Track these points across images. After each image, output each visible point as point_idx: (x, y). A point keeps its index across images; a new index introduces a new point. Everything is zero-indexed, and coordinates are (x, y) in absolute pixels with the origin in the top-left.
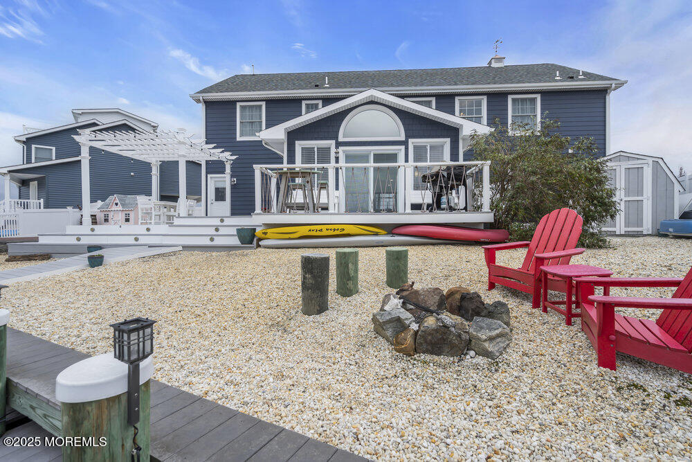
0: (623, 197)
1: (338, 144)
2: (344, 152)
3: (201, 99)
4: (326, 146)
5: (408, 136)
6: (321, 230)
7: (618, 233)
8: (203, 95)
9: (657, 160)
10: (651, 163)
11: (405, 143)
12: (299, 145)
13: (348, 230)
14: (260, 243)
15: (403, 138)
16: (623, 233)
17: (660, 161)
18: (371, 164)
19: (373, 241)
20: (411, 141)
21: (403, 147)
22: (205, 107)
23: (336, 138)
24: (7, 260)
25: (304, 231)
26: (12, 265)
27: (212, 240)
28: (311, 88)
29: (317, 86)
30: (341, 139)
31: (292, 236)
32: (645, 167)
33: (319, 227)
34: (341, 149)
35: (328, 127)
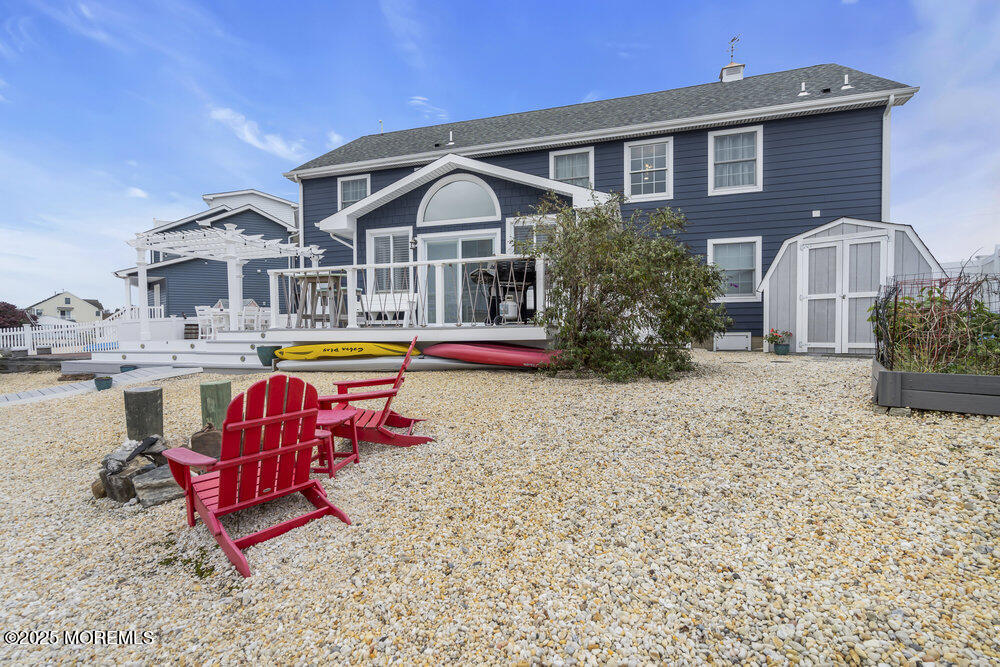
0: (846, 291)
1: (417, 231)
2: (424, 240)
3: (295, 177)
4: (401, 234)
5: (505, 215)
6: (337, 350)
7: (837, 351)
8: (298, 172)
9: (902, 229)
10: (892, 234)
11: (501, 224)
12: (371, 235)
13: (368, 349)
14: (278, 365)
15: (498, 217)
16: (845, 351)
17: (908, 231)
18: (460, 261)
19: (393, 364)
20: (509, 221)
21: (498, 231)
22: (301, 187)
23: (413, 223)
24: (60, 380)
25: (318, 350)
26: (65, 384)
27: (243, 359)
28: (429, 149)
29: (437, 145)
30: (420, 223)
31: (306, 356)
32: (883, 242)
33: (334, 346)
34: (420, 237)
35: (402, 209)
